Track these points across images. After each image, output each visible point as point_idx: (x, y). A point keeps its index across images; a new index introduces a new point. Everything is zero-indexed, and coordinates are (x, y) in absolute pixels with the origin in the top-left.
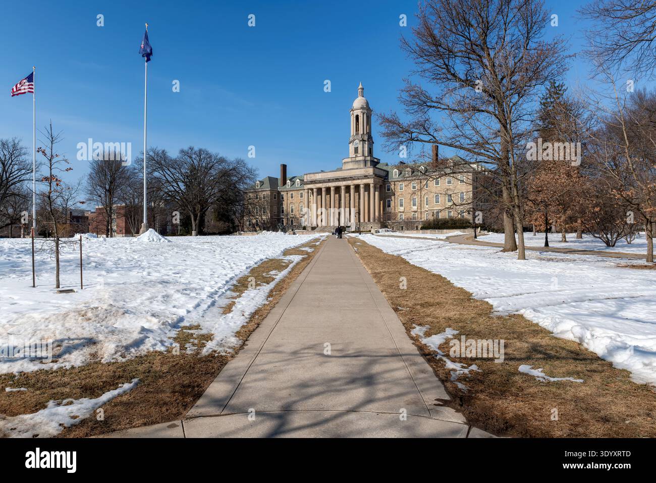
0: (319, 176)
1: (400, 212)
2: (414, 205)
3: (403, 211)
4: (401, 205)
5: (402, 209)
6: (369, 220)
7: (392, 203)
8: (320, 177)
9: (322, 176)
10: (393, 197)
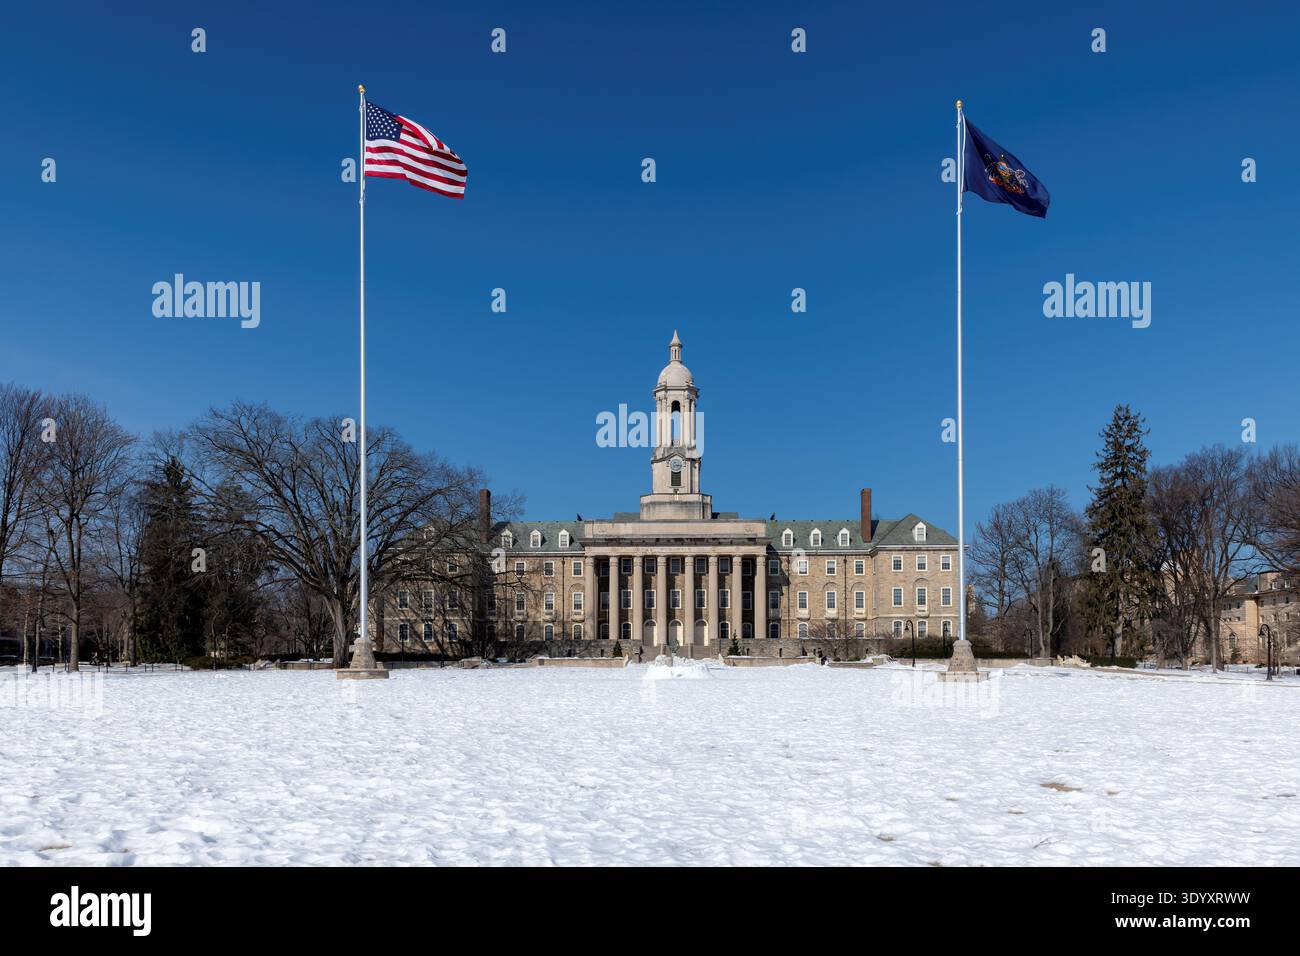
0: (625, 529)
1: (801, 619)
2: (831, 605)
3: (807, 616)
4: (803, 605)
5: (804, 613)
6: (748, 632)
7: (784, 601)
8: (630, 532)
9: (633, 528)
10: (784, 588)
